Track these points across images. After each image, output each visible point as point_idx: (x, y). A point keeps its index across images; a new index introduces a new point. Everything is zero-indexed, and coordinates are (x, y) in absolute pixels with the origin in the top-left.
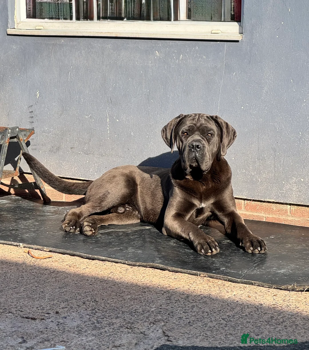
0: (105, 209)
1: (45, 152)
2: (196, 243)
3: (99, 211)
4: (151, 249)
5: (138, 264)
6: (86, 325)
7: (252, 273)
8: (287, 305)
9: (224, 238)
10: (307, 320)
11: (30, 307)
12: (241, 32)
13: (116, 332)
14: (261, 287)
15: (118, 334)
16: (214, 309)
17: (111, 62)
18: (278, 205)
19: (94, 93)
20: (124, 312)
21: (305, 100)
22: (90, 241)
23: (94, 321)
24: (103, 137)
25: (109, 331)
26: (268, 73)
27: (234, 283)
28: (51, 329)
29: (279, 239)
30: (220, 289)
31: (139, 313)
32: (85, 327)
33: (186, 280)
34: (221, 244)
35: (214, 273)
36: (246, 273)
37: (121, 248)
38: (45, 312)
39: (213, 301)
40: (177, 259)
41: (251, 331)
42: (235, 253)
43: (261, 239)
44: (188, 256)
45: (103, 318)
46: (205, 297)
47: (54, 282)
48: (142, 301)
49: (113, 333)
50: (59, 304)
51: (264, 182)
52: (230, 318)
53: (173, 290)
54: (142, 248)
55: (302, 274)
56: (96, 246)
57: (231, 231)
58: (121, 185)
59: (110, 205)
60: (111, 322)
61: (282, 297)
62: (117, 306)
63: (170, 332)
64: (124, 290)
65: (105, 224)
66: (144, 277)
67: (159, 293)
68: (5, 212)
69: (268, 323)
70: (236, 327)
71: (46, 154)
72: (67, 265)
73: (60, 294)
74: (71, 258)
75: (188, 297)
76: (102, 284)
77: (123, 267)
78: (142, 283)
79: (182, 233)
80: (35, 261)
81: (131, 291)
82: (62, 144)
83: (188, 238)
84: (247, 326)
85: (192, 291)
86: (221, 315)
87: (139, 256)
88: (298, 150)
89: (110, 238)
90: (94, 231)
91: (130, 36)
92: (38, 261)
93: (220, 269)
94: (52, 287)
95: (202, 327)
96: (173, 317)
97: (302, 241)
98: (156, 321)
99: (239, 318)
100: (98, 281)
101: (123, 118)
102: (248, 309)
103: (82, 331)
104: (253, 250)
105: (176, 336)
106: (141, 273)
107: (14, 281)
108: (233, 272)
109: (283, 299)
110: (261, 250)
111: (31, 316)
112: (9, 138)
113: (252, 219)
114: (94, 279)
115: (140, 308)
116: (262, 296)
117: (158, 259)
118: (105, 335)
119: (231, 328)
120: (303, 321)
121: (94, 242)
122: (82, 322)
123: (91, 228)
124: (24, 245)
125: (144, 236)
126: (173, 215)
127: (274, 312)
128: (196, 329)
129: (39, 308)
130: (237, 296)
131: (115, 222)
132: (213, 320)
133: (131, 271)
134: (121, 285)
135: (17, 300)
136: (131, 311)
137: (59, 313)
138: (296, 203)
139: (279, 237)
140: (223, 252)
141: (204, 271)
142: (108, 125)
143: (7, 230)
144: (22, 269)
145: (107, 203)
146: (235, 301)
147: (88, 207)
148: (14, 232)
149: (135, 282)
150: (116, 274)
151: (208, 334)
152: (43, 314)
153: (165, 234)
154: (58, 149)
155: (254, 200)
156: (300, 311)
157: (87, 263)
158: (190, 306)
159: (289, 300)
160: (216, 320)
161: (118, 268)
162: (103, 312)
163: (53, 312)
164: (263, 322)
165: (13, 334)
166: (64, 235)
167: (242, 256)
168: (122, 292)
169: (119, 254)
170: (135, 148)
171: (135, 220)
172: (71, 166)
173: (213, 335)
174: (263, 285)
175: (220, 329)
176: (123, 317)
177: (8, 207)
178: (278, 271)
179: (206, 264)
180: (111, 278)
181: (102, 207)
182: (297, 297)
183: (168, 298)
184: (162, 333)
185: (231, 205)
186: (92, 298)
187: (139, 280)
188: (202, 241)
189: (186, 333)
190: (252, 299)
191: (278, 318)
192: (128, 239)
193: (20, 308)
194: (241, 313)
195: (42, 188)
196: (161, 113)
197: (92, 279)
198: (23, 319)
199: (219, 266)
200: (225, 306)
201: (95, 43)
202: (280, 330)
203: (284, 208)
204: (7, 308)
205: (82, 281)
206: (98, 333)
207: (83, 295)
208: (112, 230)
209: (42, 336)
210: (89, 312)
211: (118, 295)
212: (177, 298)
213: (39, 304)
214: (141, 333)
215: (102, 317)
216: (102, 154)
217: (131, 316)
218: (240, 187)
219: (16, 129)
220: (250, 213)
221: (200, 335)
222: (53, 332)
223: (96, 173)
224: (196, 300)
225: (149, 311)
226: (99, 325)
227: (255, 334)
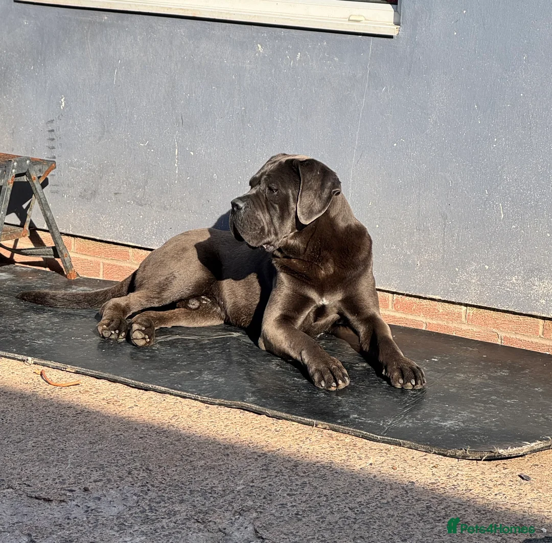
0: (168, 302)
1: (72, 197)
2: (312, 369)
3: (157, 305)
4: (240, 377)
5: (218, 401)
6: (132, 514)
7: (401, 426)
8: (453, 485)
9: (359, 359)
10: (483, 514)
11: (42, 478)
12: (397, 21)
13: (179, 529)
14: (414, 450)
15: (183, 531)
16: (337, 489)
17: (184, 58)
18: (447, 304)
19: (155, 107)
20: (194, 491)
21: (496, 140)
22: (142, 357)
23: (144, 507)
24: (167, 179)
25: (167, 526)
26: (438, 91)
27: (372, 442)
28: (75, 521)
29: (446, 363)
30: (347, 452)
31: (217, 494)
32: (130, 519)
33: (295, 433)
34: (352, 369)
35: (340, 424)
36: (391, 424)
37: (192, 371)
38: (67, 489)
39: (336, 475)
40: (280, 396)
41: (395, 533)
42: (375, 387)
43: (417, 365)
44: (298, 391)
45: (160, 503)
46: (323, 467)
47: (82, 431)
48: (223, 472)
49: (174, 531)
50: (89, 473)
51: (426, 266)
52: (362, 507)
53: (273, 453)
54: (226, 374)
55: (480, 429)
56: (151, 367)
57: (370, 347)
58: (194, 266)
59: (176, 297)
60: (173, 510)
61: (446, 470)
62: (183, 479)
63: (265, 530)
64: (194, 450)
65: (167, 326)
66: (226, 426)
67: (251, 458)
68: (5, 297)
69: (422, 519)
70: (371, 524)
71: (73, 200)
72: (104, 399)
73: (91, 456)
74: (110, 387)
75: (296, 466)
76: (159, 437)
77: (194, 405)
78: (224, 437)
79: (289, 351)
80: (52, 390)
81: (205, 452)
82: (101, 186)
83: (299, 358)
84: (389, 523)
85: (303, 456)
86: (347, 501)
87: (219, 387)
88: (482, 218)
89: (174, 351)
90: (148, 340)
91: (216, 18)
92: (57, 390)
93: (349, 416)
94: (79, 442)
95: (316, 522)
96: (271, 503)
97: (482, 369)
98: (244, 510)
99: (376, 507)
100: (153, 431)
101: (201, 150)
102: (391, 491)
103: (125, 525)
104: (404, 384)
105: (275, 539)
106: (223, 418)
107: (17, 428)
108: (370, 423)
109: (448, 474)
110: (416, 383)
111: (43, 495)
112: (13, 177)
113: (404, 325)
114: (147, 427)
115: (219, 485)
116: (415, 468)
117: (250, 395)
118: (163, 534)
119: (363, 527)
120: (476, 516)
121: (148, 358)
122: (125, 507)
123: (144, 335)
124: (35, 361)
125: (229, 351)
126: (276, 318)
127: (432, 498)
128: (307, 526)
129: (57, 481)
130: (374, 467)
131: (183, 323)
132: (334, 510)
133: (206, 413)
134: (190, 441)
135: (22, 464)
136: (205, 490)
137: (89, 490)
138: (475, 304)
139: (447, 360)
140: (356, 385)
141: (323, 419)
142: (177, 161)
143: (7, 331)
144: (30, 405)
145: (170, 294)
146: (372, 476)
147: (140, 297)
148: (18, 335)
149: (212, 434)
150: (183, 420)
151: (327, 536)
152: (63, 492)
153: (263, 348)
154: (94, 193)
155: (407, 295)
156: (473, 496)
157: (136, 396)
158: (299, 483)
159: (457, 475)
160: (339, 511)
161: (186, 408)
162: (160, 491)
163: (80, 489)
164: (415, 516)
165: (14, 528)
166: (100, 343)
167: (386, 394)
168: (191, 454)
169: (187, 383)
170: (219, 200)
171: (215, 321)
172: (115, 223)
173: (334, 539)
174: (417, 448)
175: (345, 528)
176: (191, 500)
177: (9, 286)
178: (442, 423)
179: (328, 407)
180: (173, 426)
181: (163, 299)
182: (470, 470)
183: (264, 467)
184: (253, 532)
185: (371, 303)
186: (143, 464)
187: (219, 432)
188: (322, 367)
189: (292, 533)
190: (399, 472)
191: (439, 509)
192: (202, 355)
193: (27, 480)
194: (380, 498)
195: (66, 256)
196: (263, 145)
197: (144, 428)
198: (30, 500)
199: (347, 411)
200: (355, 485)
201: (159, 25)
202: (440, 532)
203: (456, 311)
204: (5, 479)
205: (127, 431)
206: (151, 529)
207: (128, 458)
208: (178, 337)
209: (60, 533)
210: (137, 490)
211: (184, 460)
212: (279, 466)
213: (57, 473)
214: (220, 530)
215: (158, 500)
216: (165, 207)
217: (205, 499)
218: (386, 273)
219: (26, 160)
220: (401, 316)
221: (312, 538)
222: (79, 525)
223: (154, 237)
224: (309, 471)
225: (233, 491)
226: (152, 514)
227: (401, 538)
